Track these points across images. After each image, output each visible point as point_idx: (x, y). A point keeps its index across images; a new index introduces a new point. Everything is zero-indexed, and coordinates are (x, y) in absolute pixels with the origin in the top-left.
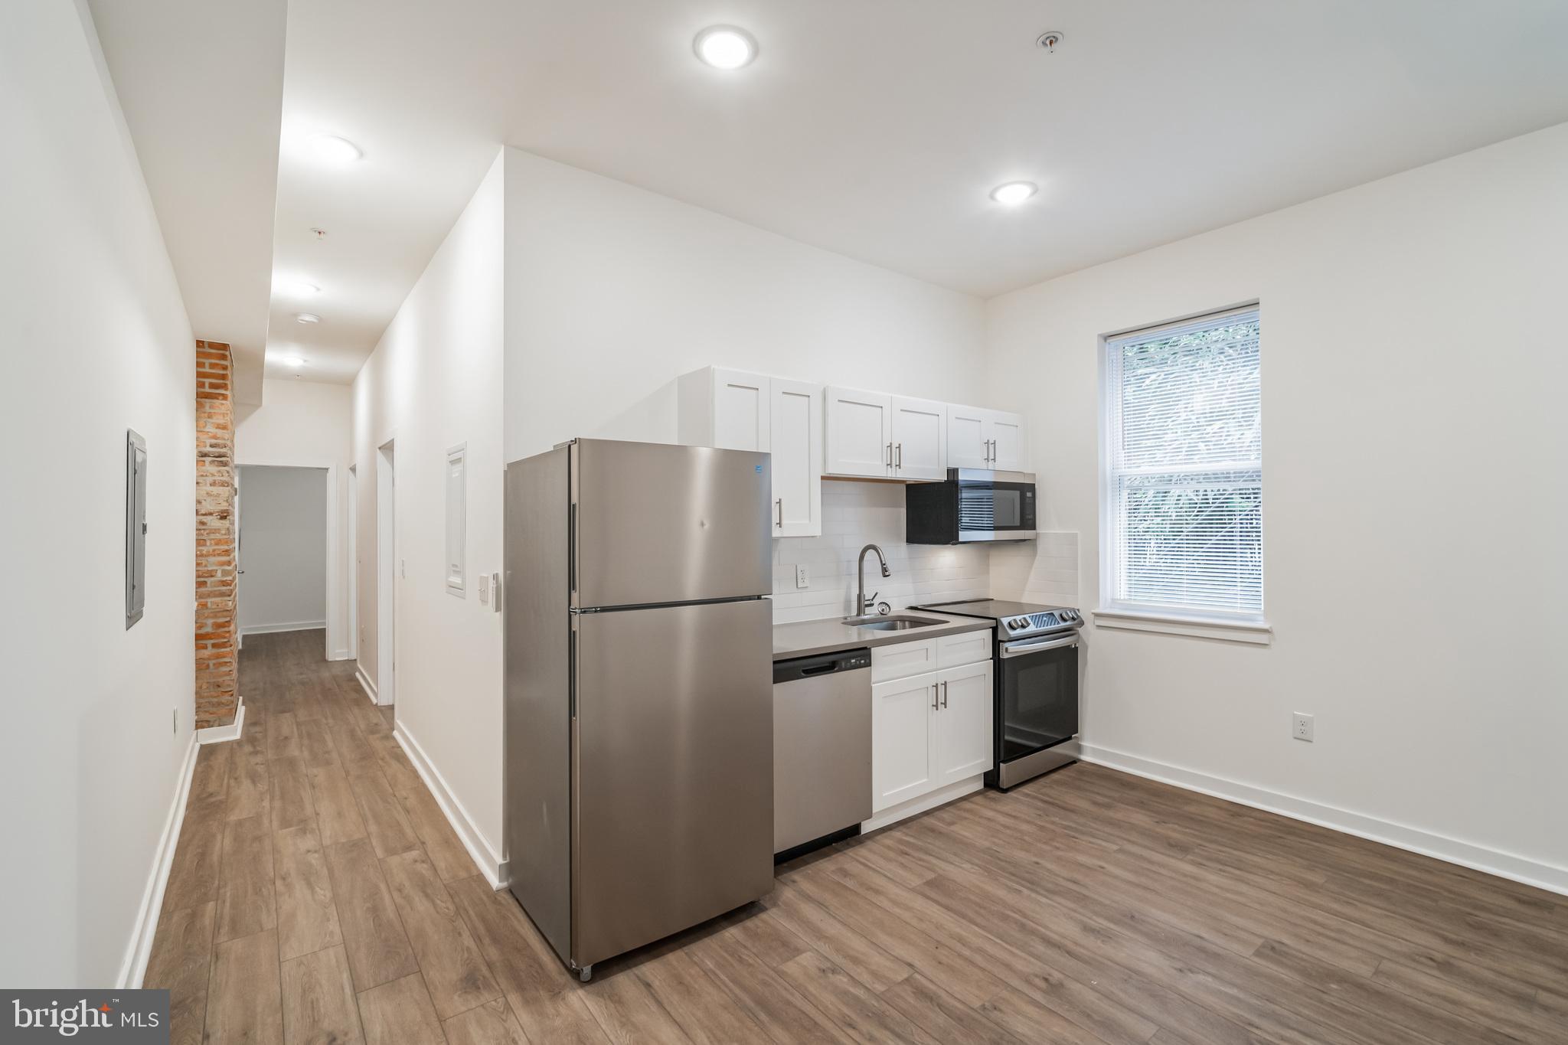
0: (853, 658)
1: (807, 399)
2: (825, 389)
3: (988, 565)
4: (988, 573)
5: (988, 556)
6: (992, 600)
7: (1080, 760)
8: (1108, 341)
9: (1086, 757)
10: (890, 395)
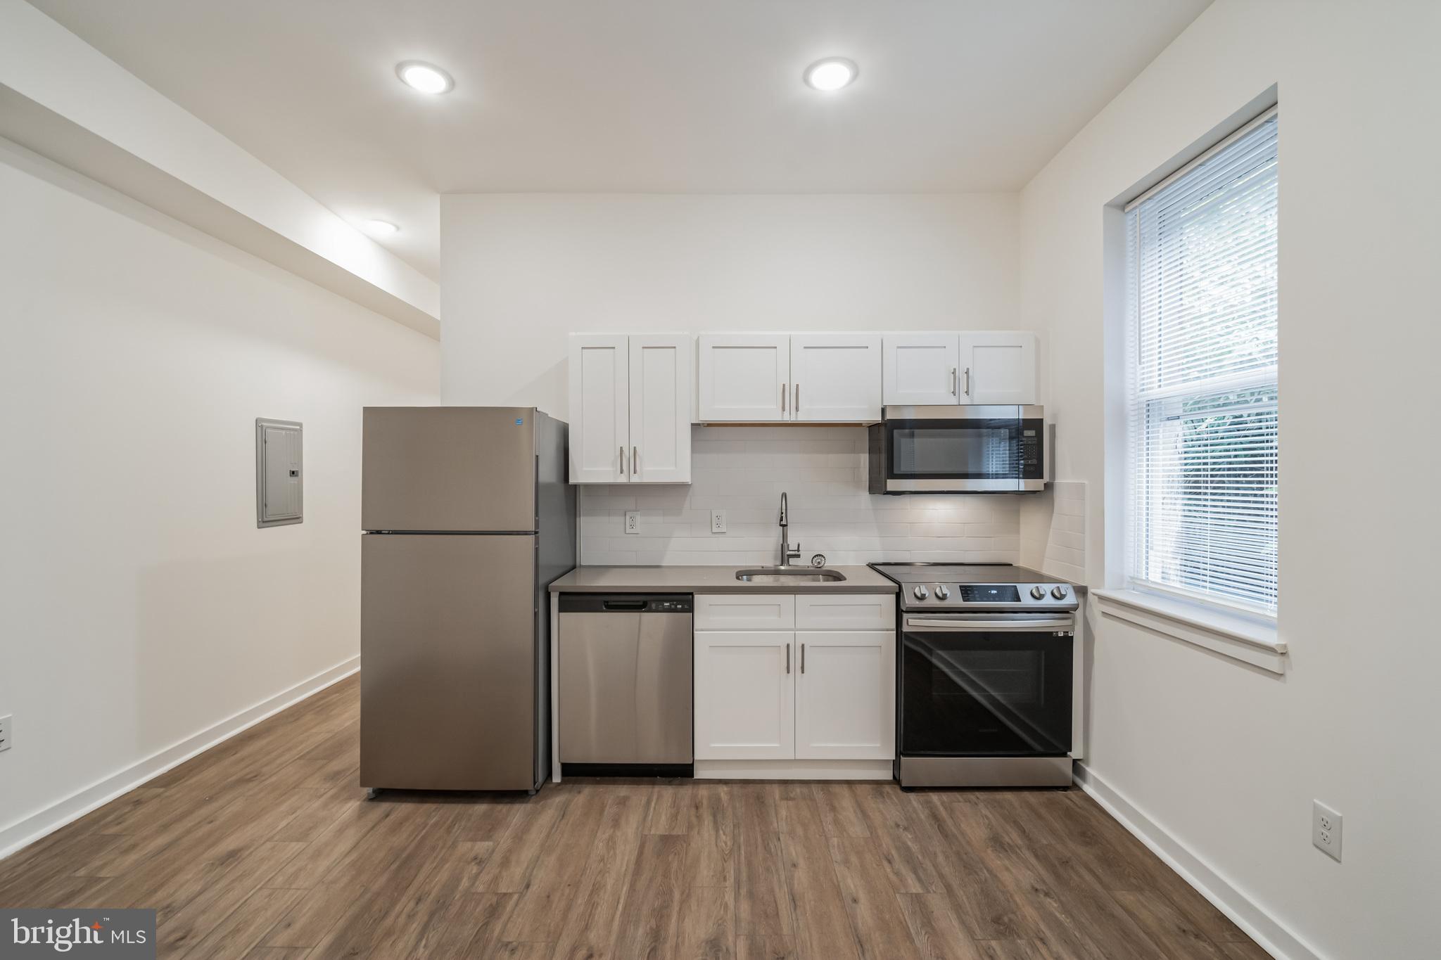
0: (667, 601)
1: (673, 350)
2: (698, 340)
3: (1018, 523)
4: (1018, 532)
5: (1018, 512)
6: (1011, 565)
7: (1080, 789)
8: (1126, 210)
9: (1088, 789)
10: (788, 333)
